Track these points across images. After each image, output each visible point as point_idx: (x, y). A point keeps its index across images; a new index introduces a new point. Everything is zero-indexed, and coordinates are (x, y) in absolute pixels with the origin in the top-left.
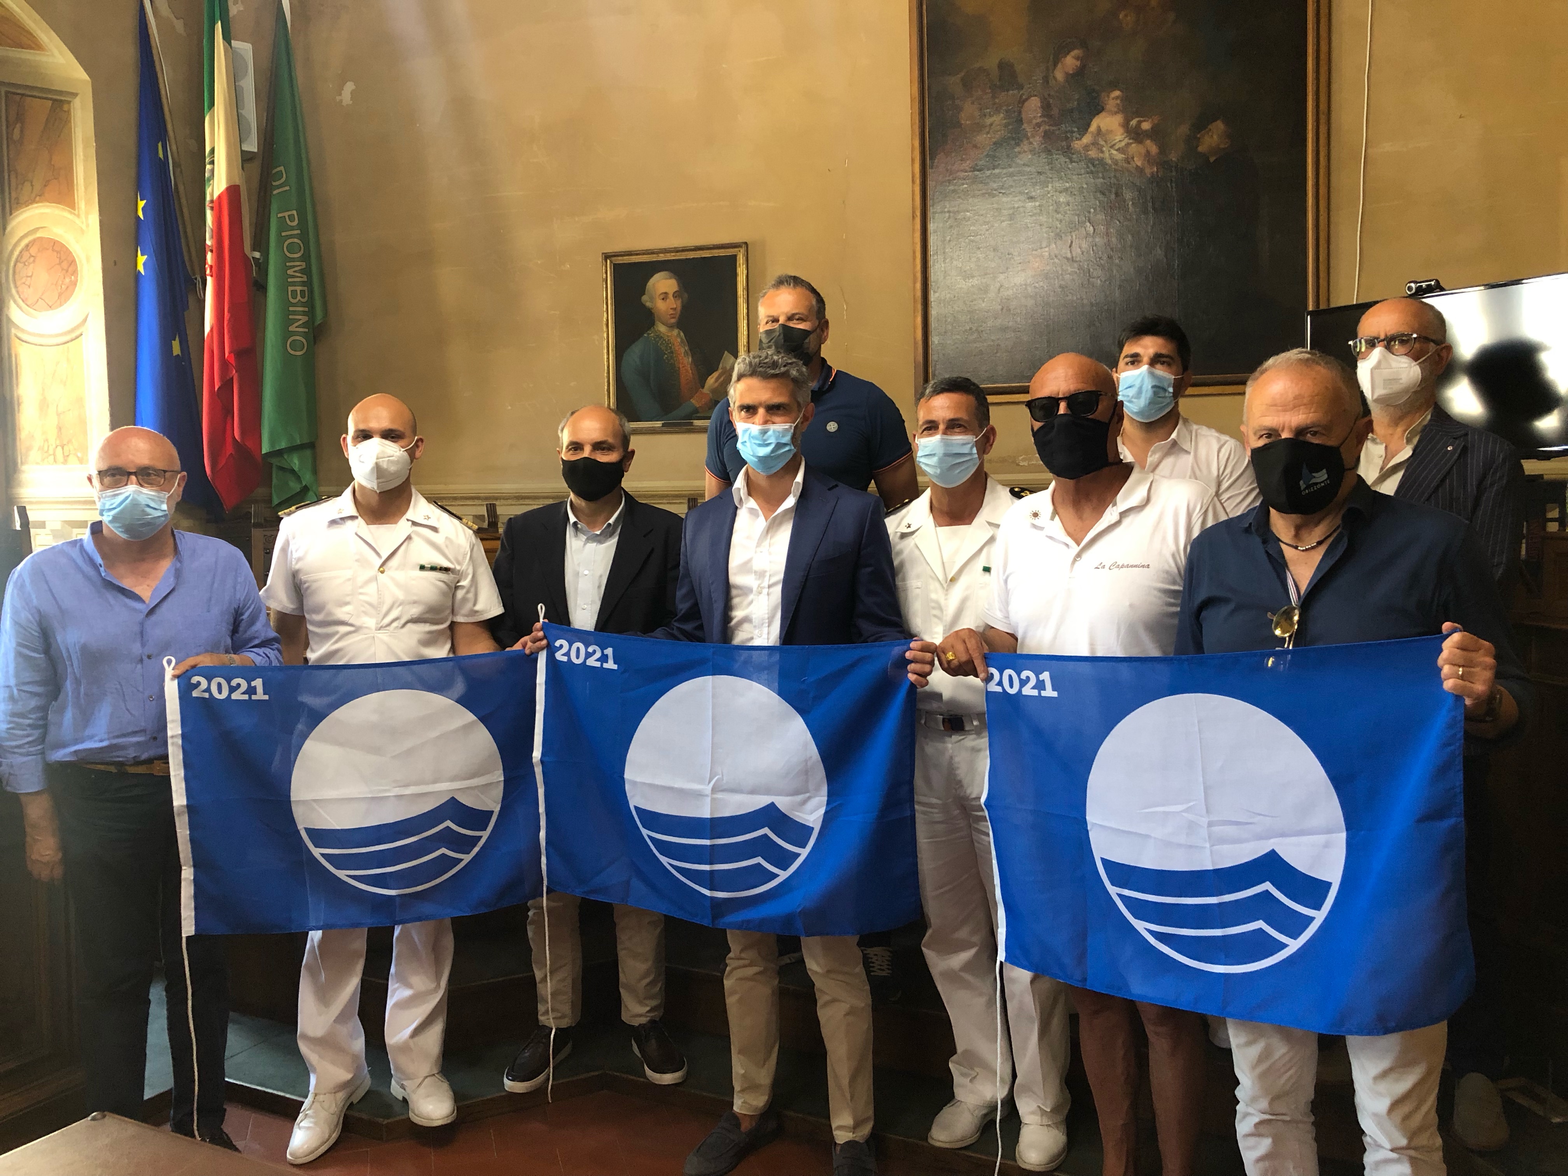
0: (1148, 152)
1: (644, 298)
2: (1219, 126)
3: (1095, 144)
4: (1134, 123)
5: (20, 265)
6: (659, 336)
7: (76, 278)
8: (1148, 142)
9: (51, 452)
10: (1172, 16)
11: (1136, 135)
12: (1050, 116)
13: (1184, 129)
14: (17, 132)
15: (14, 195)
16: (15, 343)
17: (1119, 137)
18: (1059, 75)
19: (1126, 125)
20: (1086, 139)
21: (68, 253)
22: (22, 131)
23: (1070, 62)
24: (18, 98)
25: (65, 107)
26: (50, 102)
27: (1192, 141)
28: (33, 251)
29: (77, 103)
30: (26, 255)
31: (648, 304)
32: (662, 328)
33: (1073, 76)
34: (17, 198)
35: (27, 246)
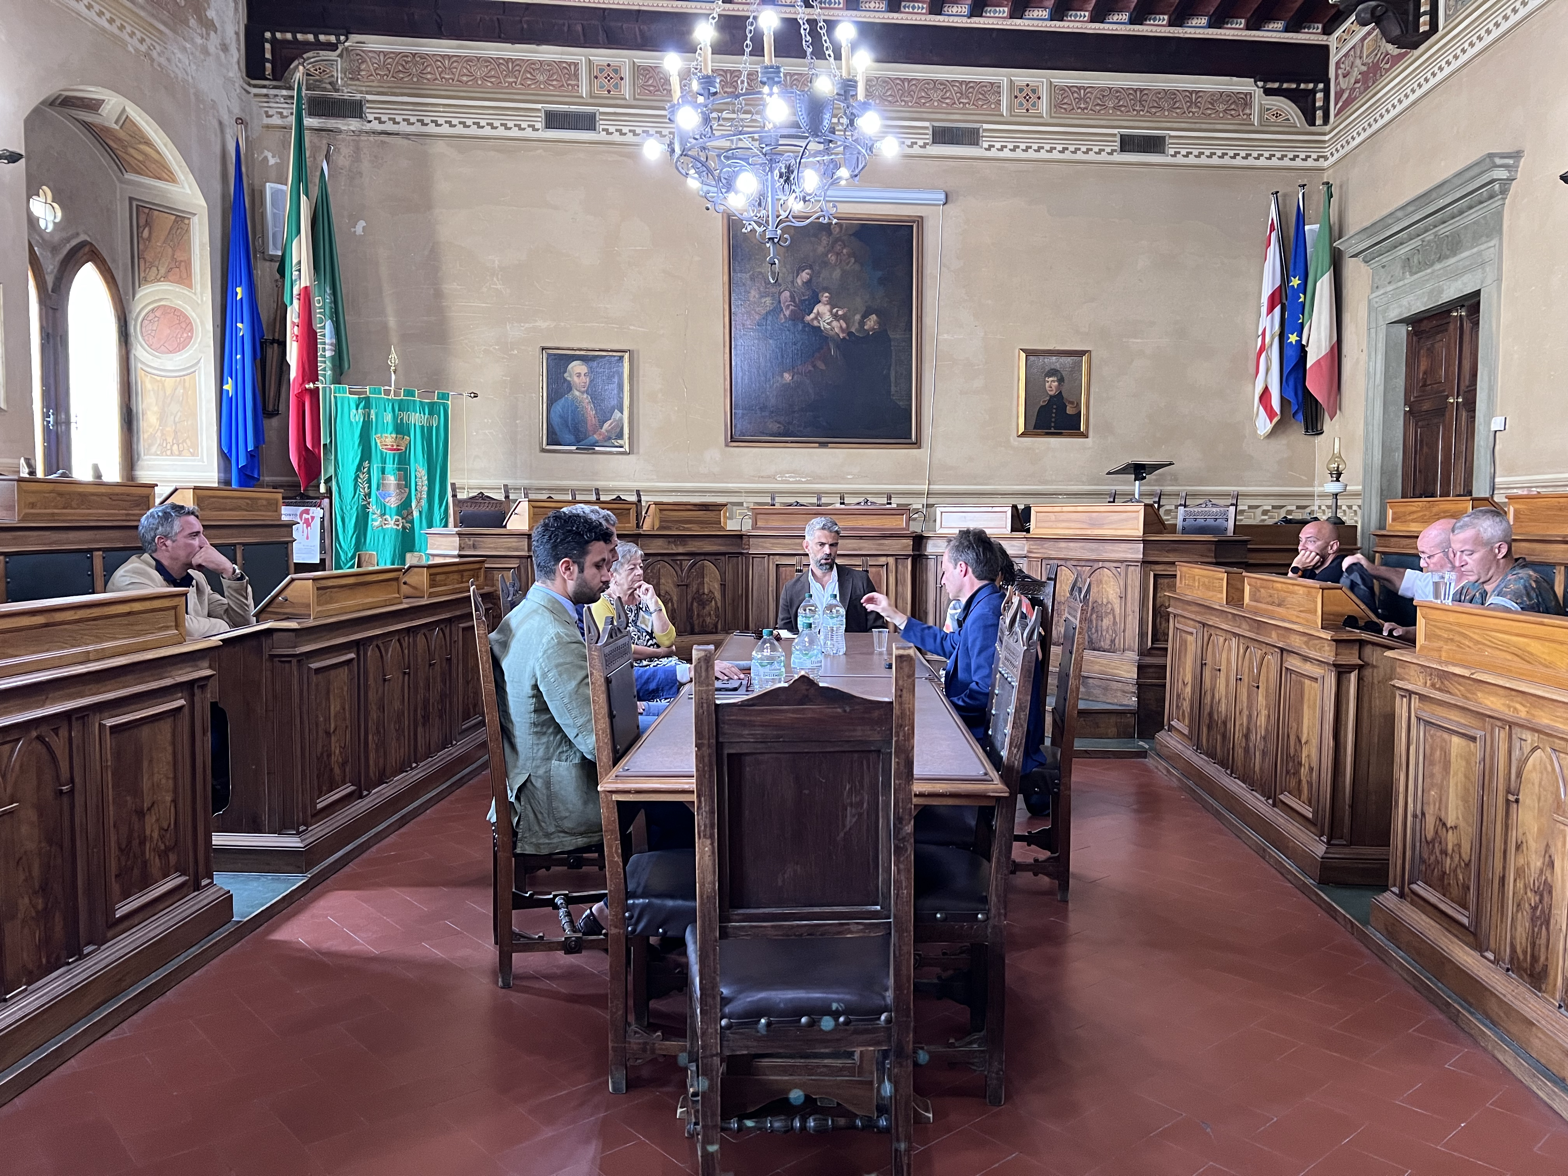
0: (841, 327)
1: (566, 375)
2: (874, 317)
3: (816, 318)
4: (835, 310)
5: (146, 322)
6: (575, 398)
7: (192, 334)
8: (841, 321)
9: (169, 447)
10: (853, 260)
11: (836, 317)
12: (794, 302)
13: (858, 317)
14: (146, 233)
15: (142, 275)
16: (141, 373)
17: (828, 317)
18: (799, 281)
19: (831, 311)
20: (812, 316)
21: (186, 317)
22: (150, 233)
23: (805, 275)
24: (147, 211)
25: (186, 221)
26: (174, 217)
27: (862, 323)
28: (158, 314)
29: (195, 220)
30: (151, 316)
31: (569, 379)
32: (577, 393)
33: (806, 283)
34: (145, 278)
35: (153, 310)
